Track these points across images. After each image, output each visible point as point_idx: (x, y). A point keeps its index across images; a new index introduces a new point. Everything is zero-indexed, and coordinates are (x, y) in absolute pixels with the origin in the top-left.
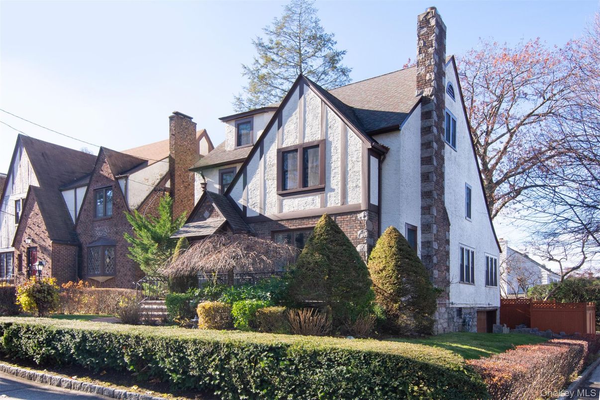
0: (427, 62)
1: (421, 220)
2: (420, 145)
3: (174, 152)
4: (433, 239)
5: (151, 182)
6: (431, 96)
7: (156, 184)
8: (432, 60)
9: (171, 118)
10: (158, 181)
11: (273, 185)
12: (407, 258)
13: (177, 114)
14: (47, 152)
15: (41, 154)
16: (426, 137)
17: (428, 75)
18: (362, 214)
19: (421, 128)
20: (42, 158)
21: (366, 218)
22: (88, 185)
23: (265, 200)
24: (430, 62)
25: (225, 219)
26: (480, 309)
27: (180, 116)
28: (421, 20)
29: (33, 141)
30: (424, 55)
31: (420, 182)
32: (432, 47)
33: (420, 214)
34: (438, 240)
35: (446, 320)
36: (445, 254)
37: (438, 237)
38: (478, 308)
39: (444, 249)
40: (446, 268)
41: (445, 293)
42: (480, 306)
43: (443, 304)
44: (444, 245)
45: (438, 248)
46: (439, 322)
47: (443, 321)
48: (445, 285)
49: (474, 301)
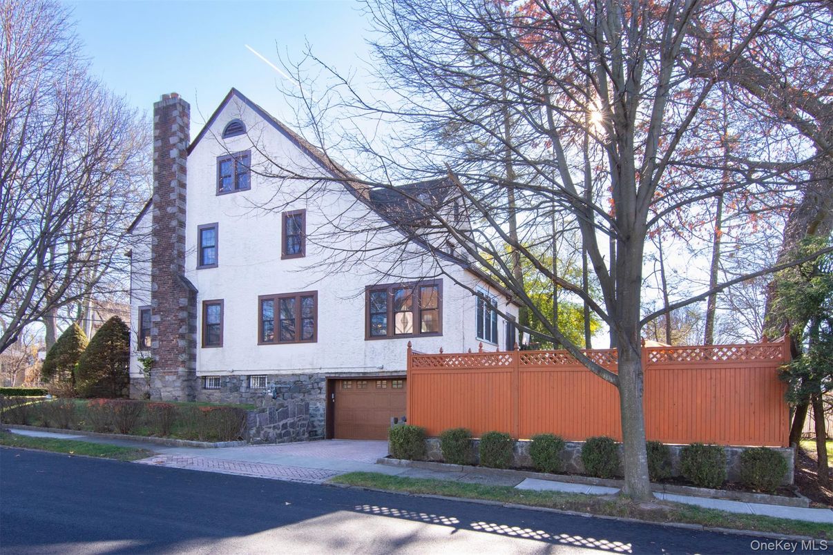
4: (151, 314)
34: (162, 311)
35: (179, 389)
36: (176, 322)
37: (162, 309)
38: (328, 375)
39: (172, 318)
40: (177, 336)
41: (176, 361)
42: (333, 371)
43: (171, 372)
44: (173, 314)
45: (162, 319)
46: (162, 391)
47: (172, 389)
48: (177, 352)
49: (312, 364)
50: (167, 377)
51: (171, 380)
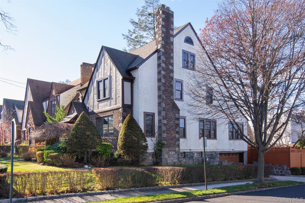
0: (159, 32)
1: (158, 110)
2: (157, 73)
3: (82, 81)
4: (162, 119)
5: (71, 96)
6: (160, 48)
7: (74, 97)
8: (161, 31)
9: (81, 66)
10: (75, 95)
11: (96, 96)
12: (130, 129)
13: (84, 63)
14: (39, 85)
15: (36, 86)
16: (159, 68)
17: (159, 38)
18: (120, 110)
19: (157, 65)
20: (36, 88)
21: (122, 111)
22: (49, 100)
23: (94, 104)
24: (160, 32)
25: (77, 114)
26: (221, 152)
27: (85, 64)
28: (157, 12)
29: (34, 81)
30: (158, 28)
31: (157, 91)
32: (161, 24)
33: (157, 106)
34: (167, 118)
35: (176, 158)
36: (174, 125)
37: (167, 117)
38: (220, 152)
39: (173, 123)
40: (175, 132)
41: (175, 144)
42: (222, 151)
43: (173, 150)
44: (173, 121)
45: (167, 122)
46: (168, 159)
47: (173, 159)
48: (175, 140)
49: (216, 148)
50: (170, 153)
51: (172, 154)
